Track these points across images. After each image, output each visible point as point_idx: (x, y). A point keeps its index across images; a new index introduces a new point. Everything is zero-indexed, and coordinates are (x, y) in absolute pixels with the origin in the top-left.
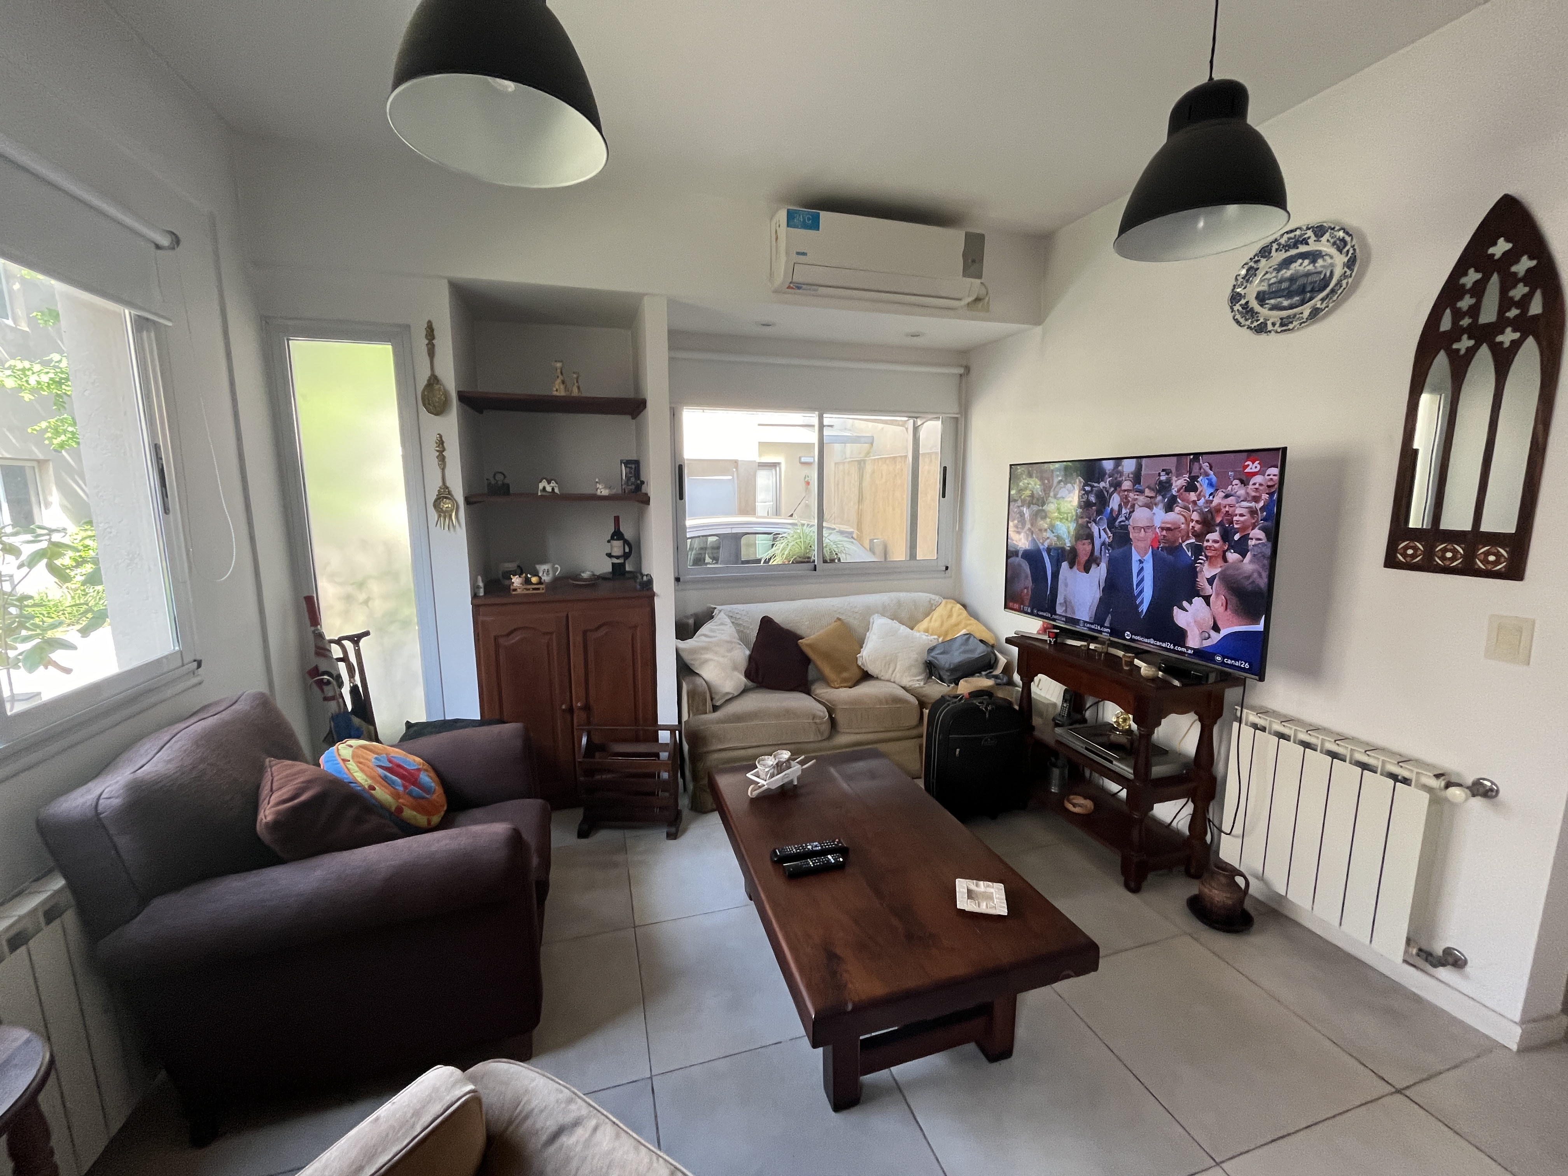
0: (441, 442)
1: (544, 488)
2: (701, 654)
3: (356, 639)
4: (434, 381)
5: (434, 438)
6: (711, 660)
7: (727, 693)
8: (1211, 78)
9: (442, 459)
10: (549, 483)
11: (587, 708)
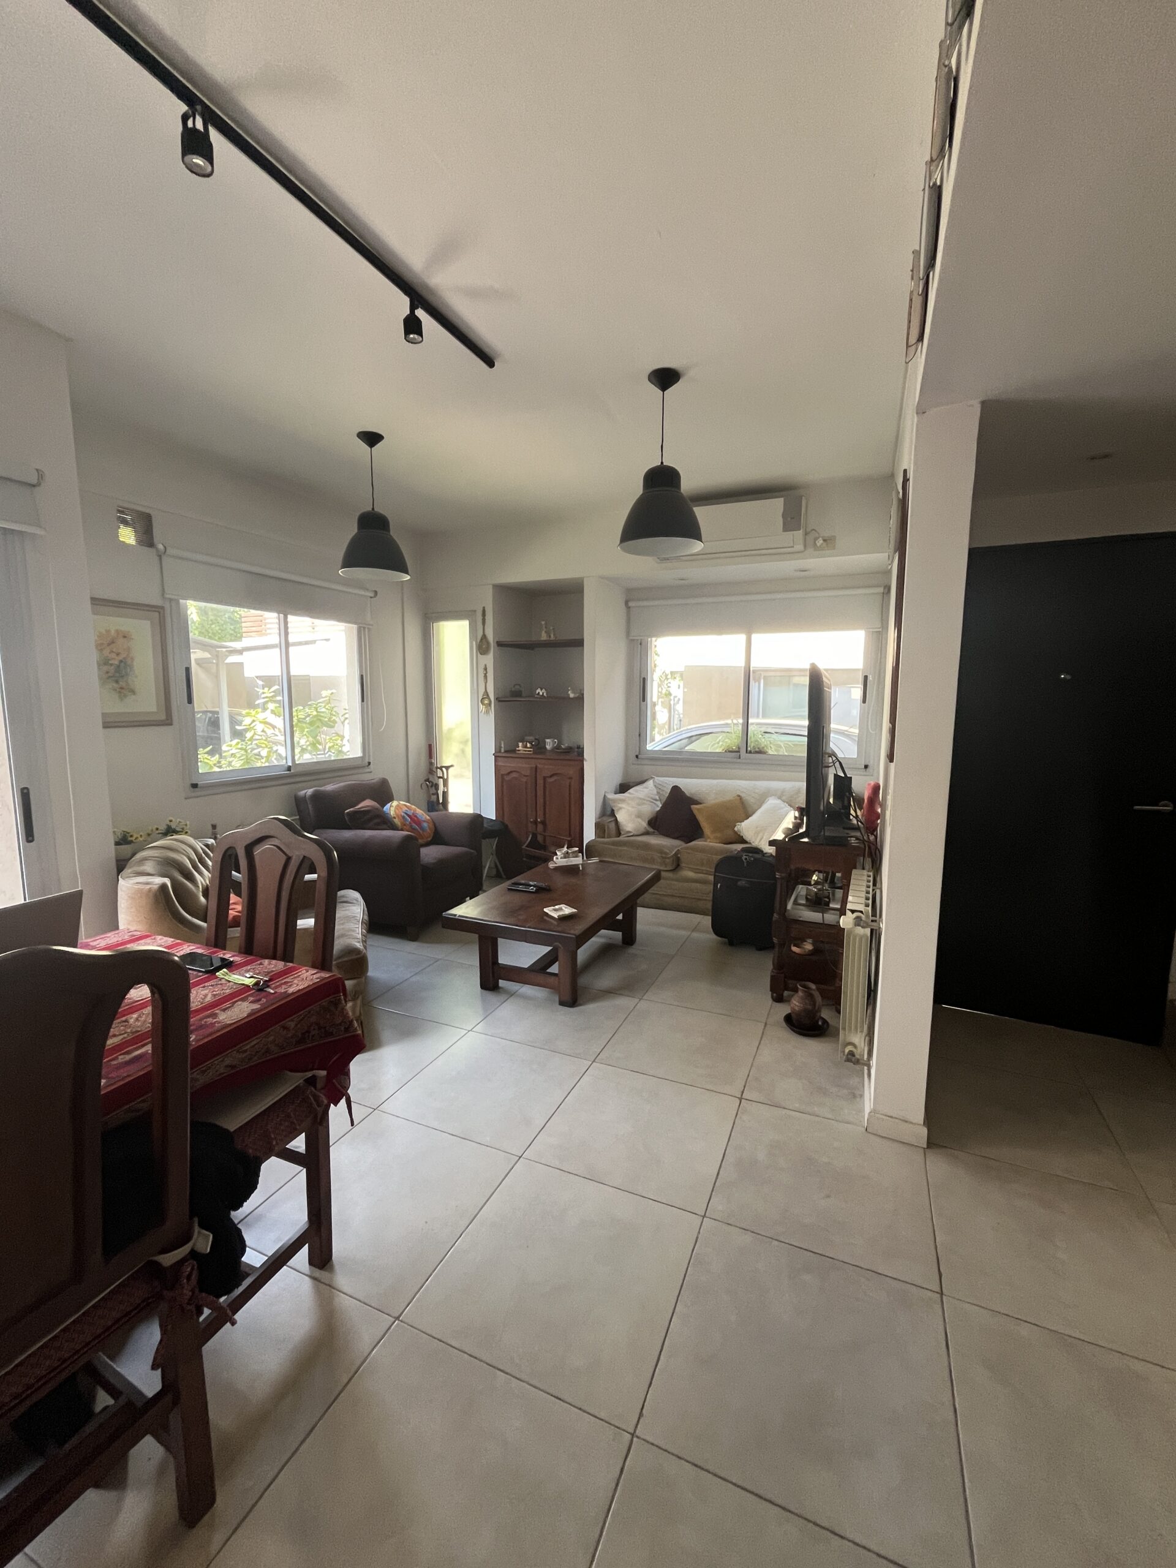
0: (486, 669)
1: (539, 693)
2: (619, 804)
3: (447, 768)
4: (484, 637)
5: (483, 667)
6: (624, 808)
7: (629, 832)
8: (662, 463)
9: (486, 676)
10: (541, 690)
11: (543, 823)
